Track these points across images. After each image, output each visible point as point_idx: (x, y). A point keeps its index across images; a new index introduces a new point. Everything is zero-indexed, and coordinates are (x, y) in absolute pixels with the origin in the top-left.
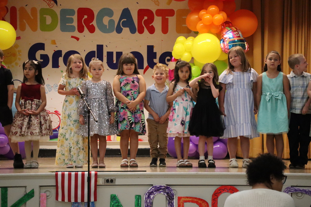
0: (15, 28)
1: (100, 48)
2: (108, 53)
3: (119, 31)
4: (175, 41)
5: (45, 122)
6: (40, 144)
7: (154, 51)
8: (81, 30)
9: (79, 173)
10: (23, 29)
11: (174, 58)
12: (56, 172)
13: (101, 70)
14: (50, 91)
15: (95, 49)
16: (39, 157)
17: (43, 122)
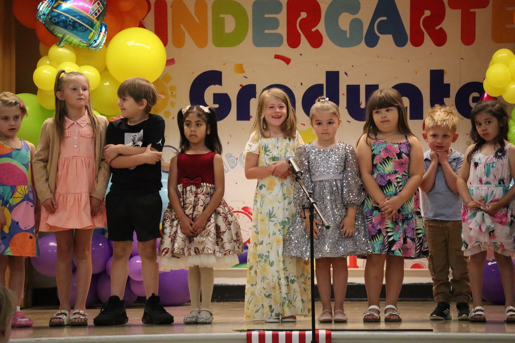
0: (165, 42)
1: (333, 77)
2: (349, 87)
3: (371, 41)
4: (490, 58)
5: (228, 226)
6: (214, 273)
7: (446, 81)
8: (294, 42)
9: (294, 333)
10: (179, 43)
11: (488, 95)
12: (249, 330)
13: (334, 125)
14: (232, 168)
15: (322, 80)
16: (212, 301)
17: (223, 227)
